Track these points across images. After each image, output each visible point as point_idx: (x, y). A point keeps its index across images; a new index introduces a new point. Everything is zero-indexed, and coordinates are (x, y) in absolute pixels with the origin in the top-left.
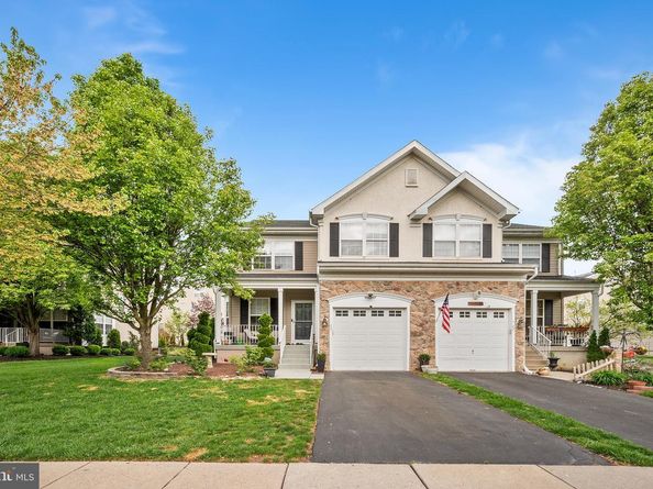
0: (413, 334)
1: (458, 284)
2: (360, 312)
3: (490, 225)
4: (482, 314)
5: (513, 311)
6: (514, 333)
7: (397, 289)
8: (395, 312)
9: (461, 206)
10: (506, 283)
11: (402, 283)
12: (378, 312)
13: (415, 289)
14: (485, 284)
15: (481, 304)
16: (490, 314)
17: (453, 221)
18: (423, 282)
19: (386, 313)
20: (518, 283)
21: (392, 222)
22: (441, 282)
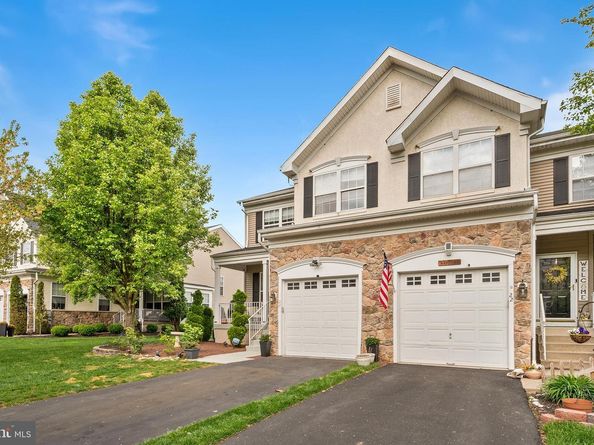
0: (366, 310)
1: (423, 235)
2: (311, 284)
3: (507, 136)
4: (465, 276)
5: (511, 269)
6: (512, 305)
7: (346, 252)
8: (349, 282)
9: (460, 117)
10: (498, 225)
11: (352, 242)
12: (330, 283)
13: (367, 248)
14: (465, 230)
15: (458, 262)
16: (477, 277)
17: (448, 142)
18: (379, 238)
19: (339, 283)
20: (518, 223)
21: (370, 161)
22: (400, 236)
